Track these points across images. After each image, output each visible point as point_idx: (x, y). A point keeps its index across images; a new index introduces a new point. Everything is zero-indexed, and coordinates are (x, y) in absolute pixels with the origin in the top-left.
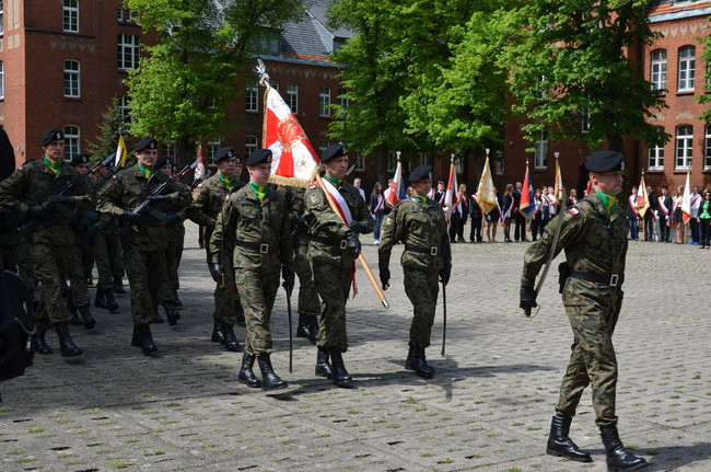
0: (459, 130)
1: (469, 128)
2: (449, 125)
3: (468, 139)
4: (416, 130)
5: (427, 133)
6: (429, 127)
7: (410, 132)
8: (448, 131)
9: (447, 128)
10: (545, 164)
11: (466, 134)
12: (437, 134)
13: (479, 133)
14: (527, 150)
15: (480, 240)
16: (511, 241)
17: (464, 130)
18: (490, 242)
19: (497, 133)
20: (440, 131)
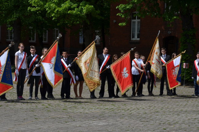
0: (70, 9)
1: (78, 7)
2: (62, 5)
3: (76, 16)
4: (37, 8)
5: (45, 11)
6: (47, 5)
7: (33, 10)
8: (60, 9)
9: (61, 7)
10: (138, 37)
11: (74, 12)
12: (52, 12)
13: (84, 11)
14: (120, 24)
15: (68, 97)
16: (95, 98)
17: (74, 9)
18: (77, 97)
19: (98, 12)
20: (55, 9)
